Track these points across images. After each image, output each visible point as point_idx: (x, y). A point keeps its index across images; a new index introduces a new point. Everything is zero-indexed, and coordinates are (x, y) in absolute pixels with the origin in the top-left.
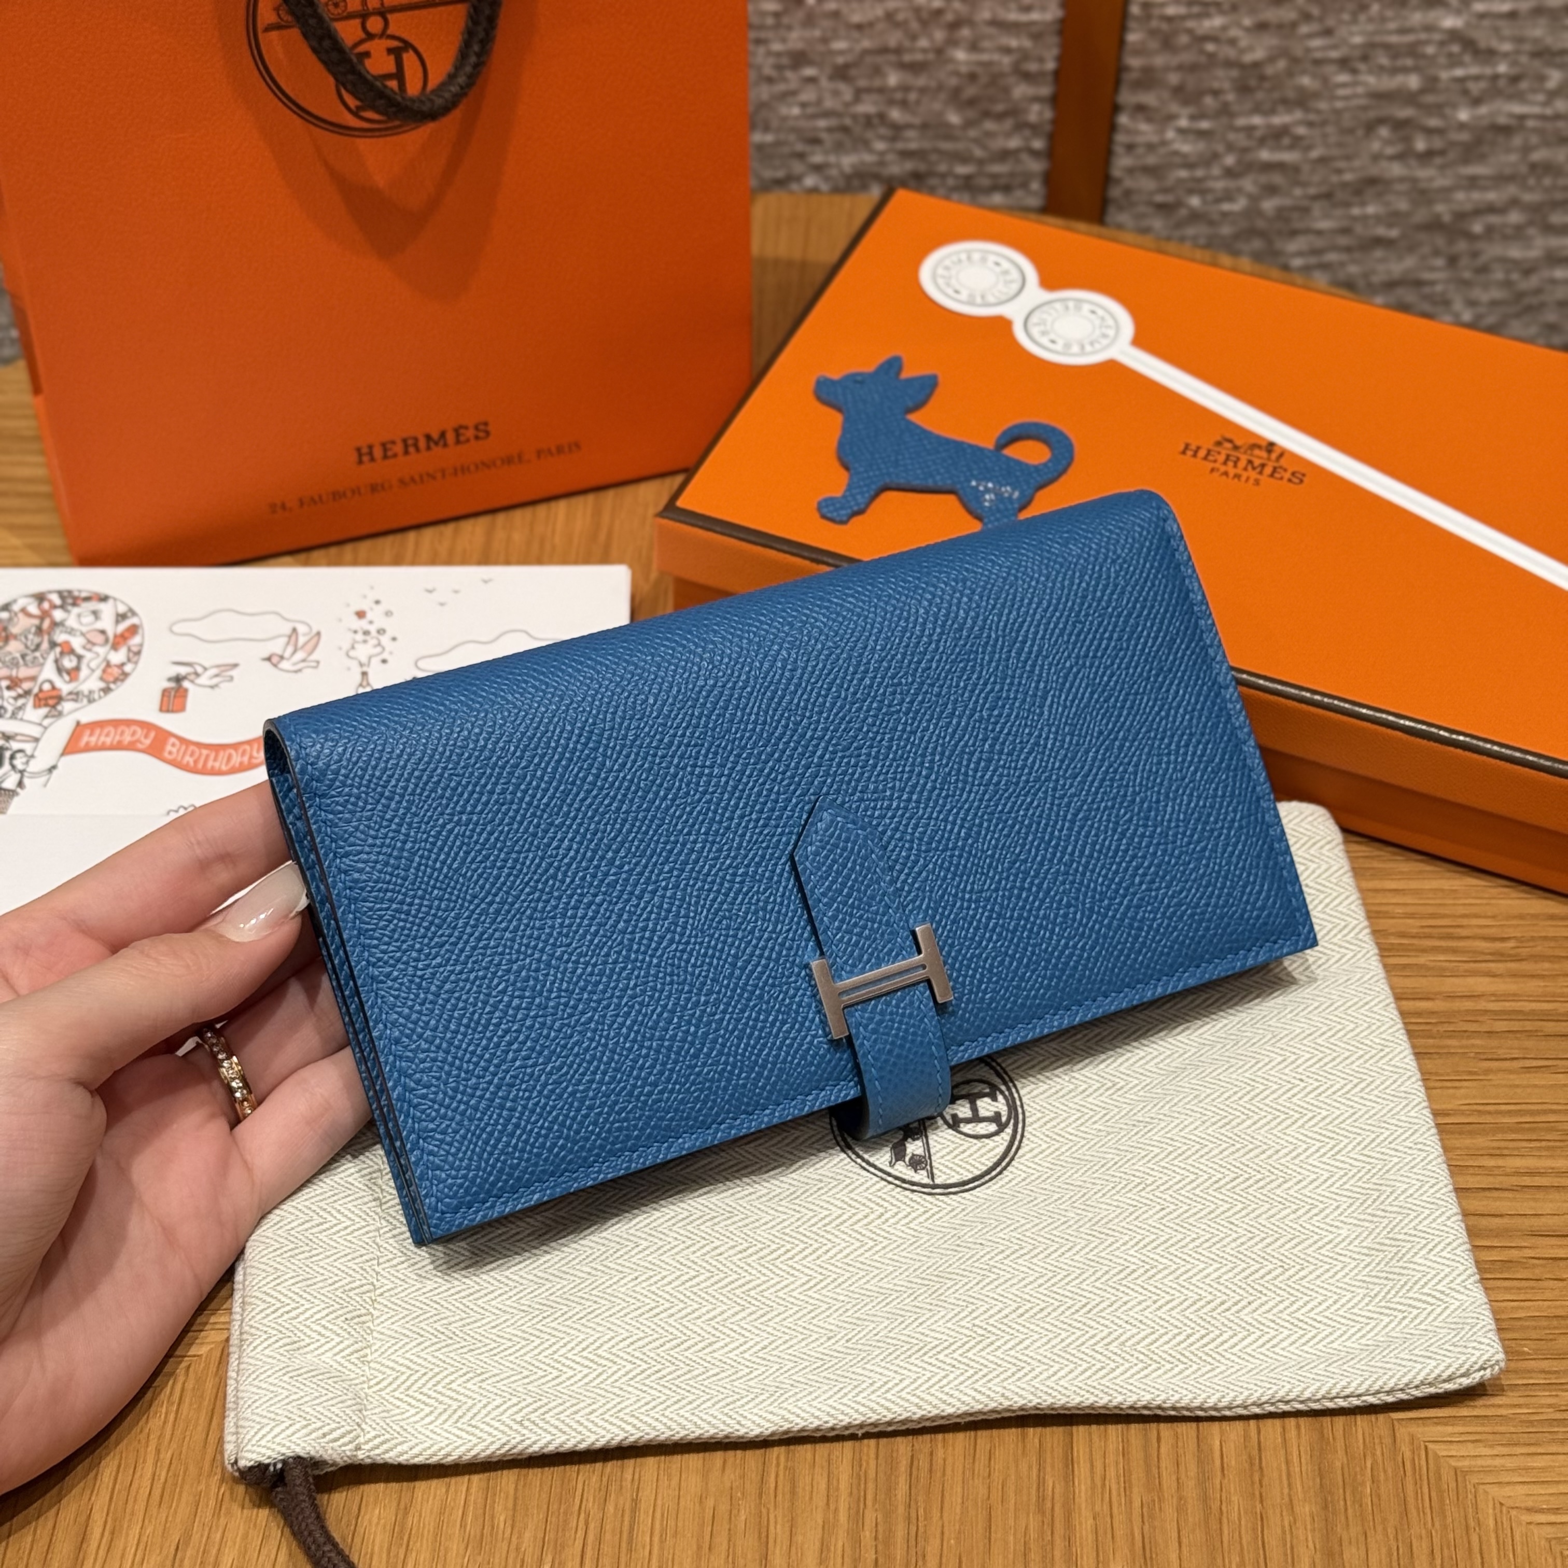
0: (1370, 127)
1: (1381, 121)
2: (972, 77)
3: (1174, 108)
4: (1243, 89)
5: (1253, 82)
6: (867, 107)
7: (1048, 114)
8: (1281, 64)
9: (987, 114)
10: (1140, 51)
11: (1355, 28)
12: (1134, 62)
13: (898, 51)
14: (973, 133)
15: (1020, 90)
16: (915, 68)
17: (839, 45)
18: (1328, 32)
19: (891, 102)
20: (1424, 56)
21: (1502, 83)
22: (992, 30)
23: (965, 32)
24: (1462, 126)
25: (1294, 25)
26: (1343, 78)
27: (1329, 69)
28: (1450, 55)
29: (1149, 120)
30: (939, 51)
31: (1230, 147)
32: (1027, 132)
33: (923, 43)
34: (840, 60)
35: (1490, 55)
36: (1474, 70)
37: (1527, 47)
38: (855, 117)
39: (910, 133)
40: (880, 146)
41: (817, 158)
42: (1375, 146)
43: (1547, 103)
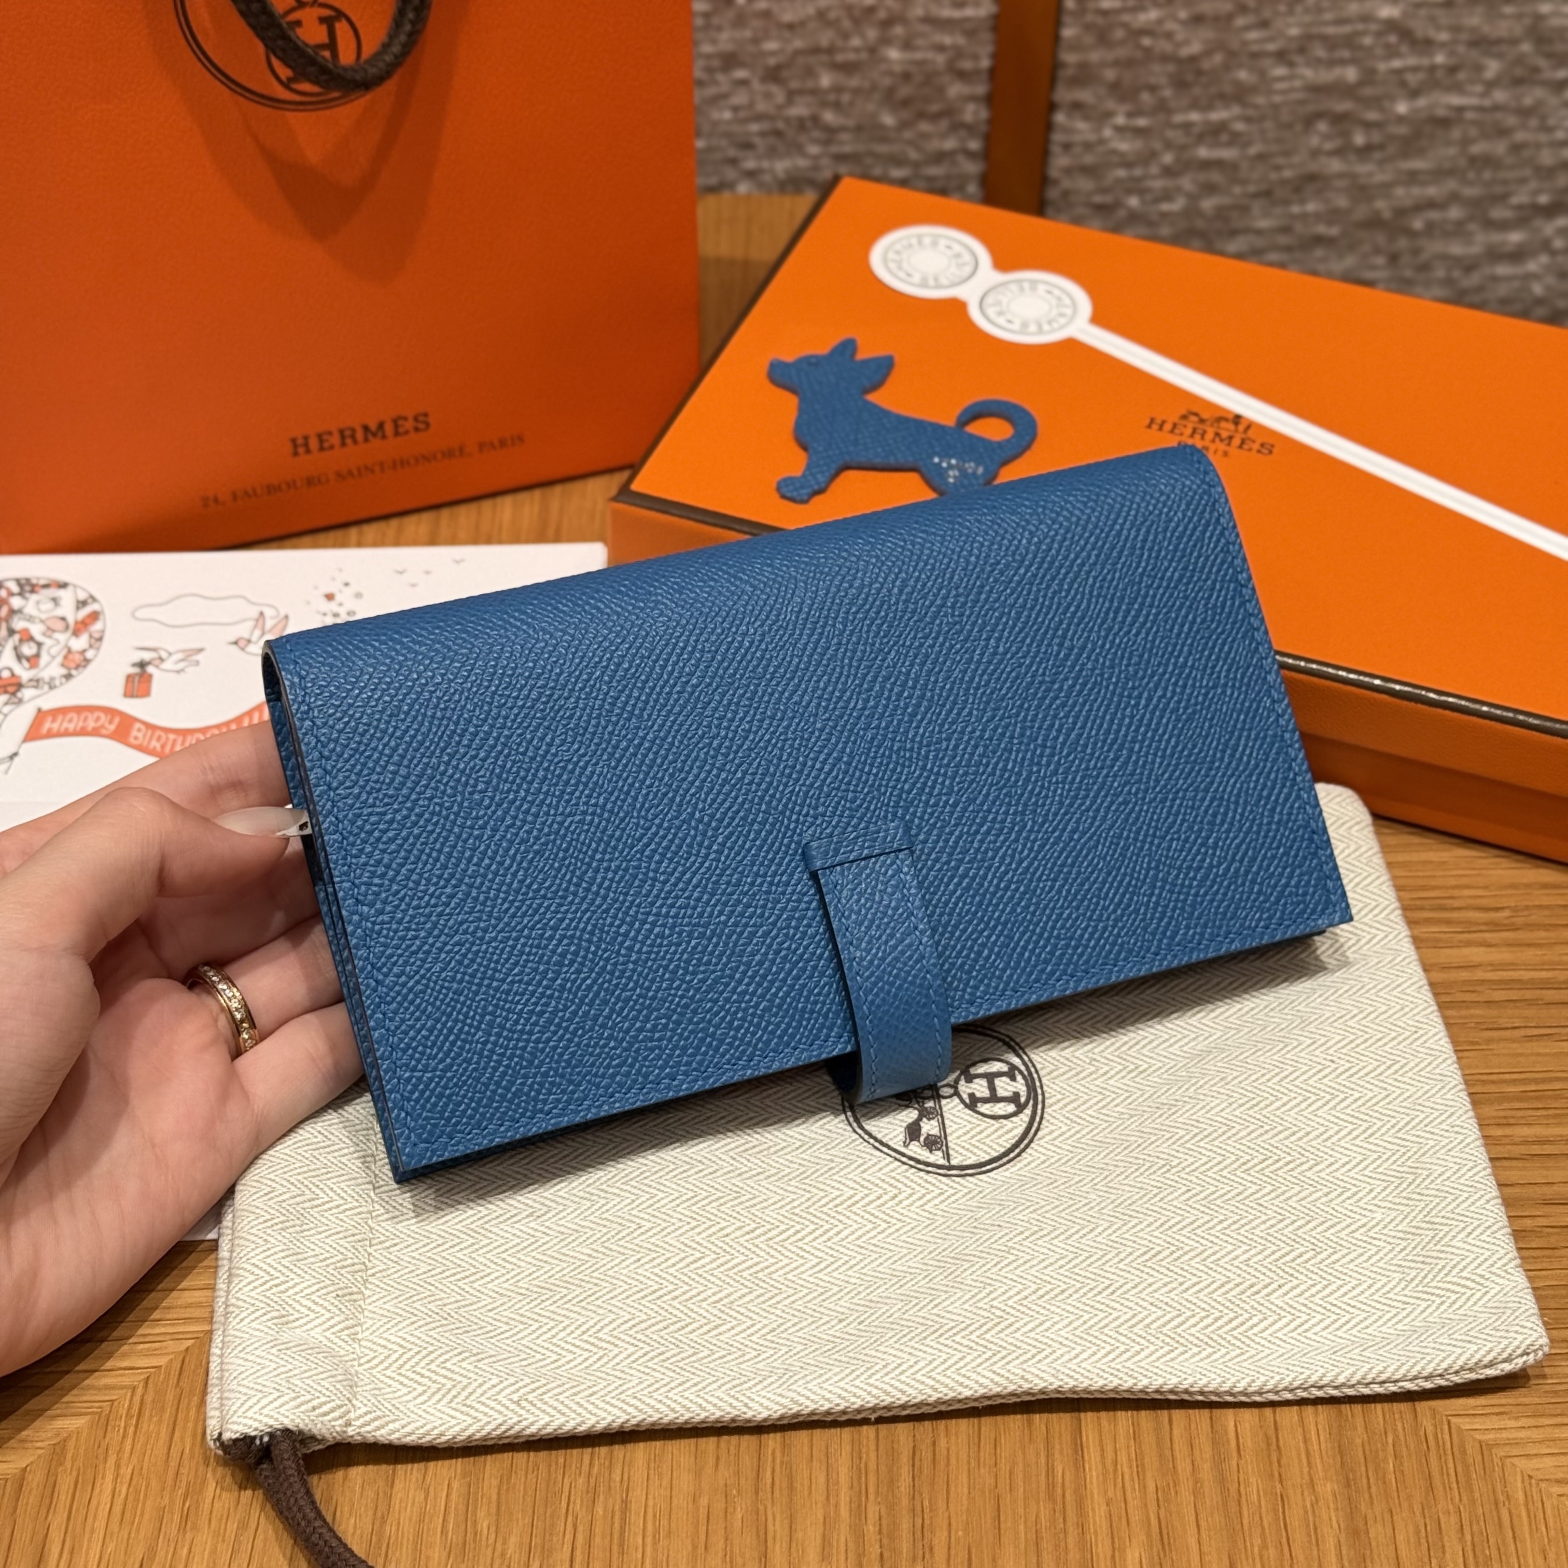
0: (1309, 121)
1: (1319, 115)
2: (906, 77)
3: (1110, 105)
4: (1180, 84)
5: (1189, 77)
6: (799, 110)
7: (984, 114)
8: (1218, 58)
9: (922, 115)
10: (1076, 46)
11: (1291, 20)
12: (1069, 58)
13: (831, 50)
14: (908, 134)
15: (955, 90)
16: (848, 68)
17: (771, 45)
18: (1264, 24)
19: (824, 104)
20: (1361, 48)
21: (1440, 74)
22: (925, 28)
23: (898, 30)
24: (1401, 119)
25: (1230, 17)
26: (1280, 71)
27: (1266, 62)
28: (1388, 46)
29: (1086, 118)
30: (872, 50)
31: (1168, 145)
32: (963, 133)
33: (856, 42)
34: (772, 61)
35: (1427, 45)
36: (1412, 61)
37: (1464, 36)
38: (787, 120)
39: (844, 136)
40: (814, 150)
41: (750, 164)
42: (1314, 141)
43: (1484, 95)
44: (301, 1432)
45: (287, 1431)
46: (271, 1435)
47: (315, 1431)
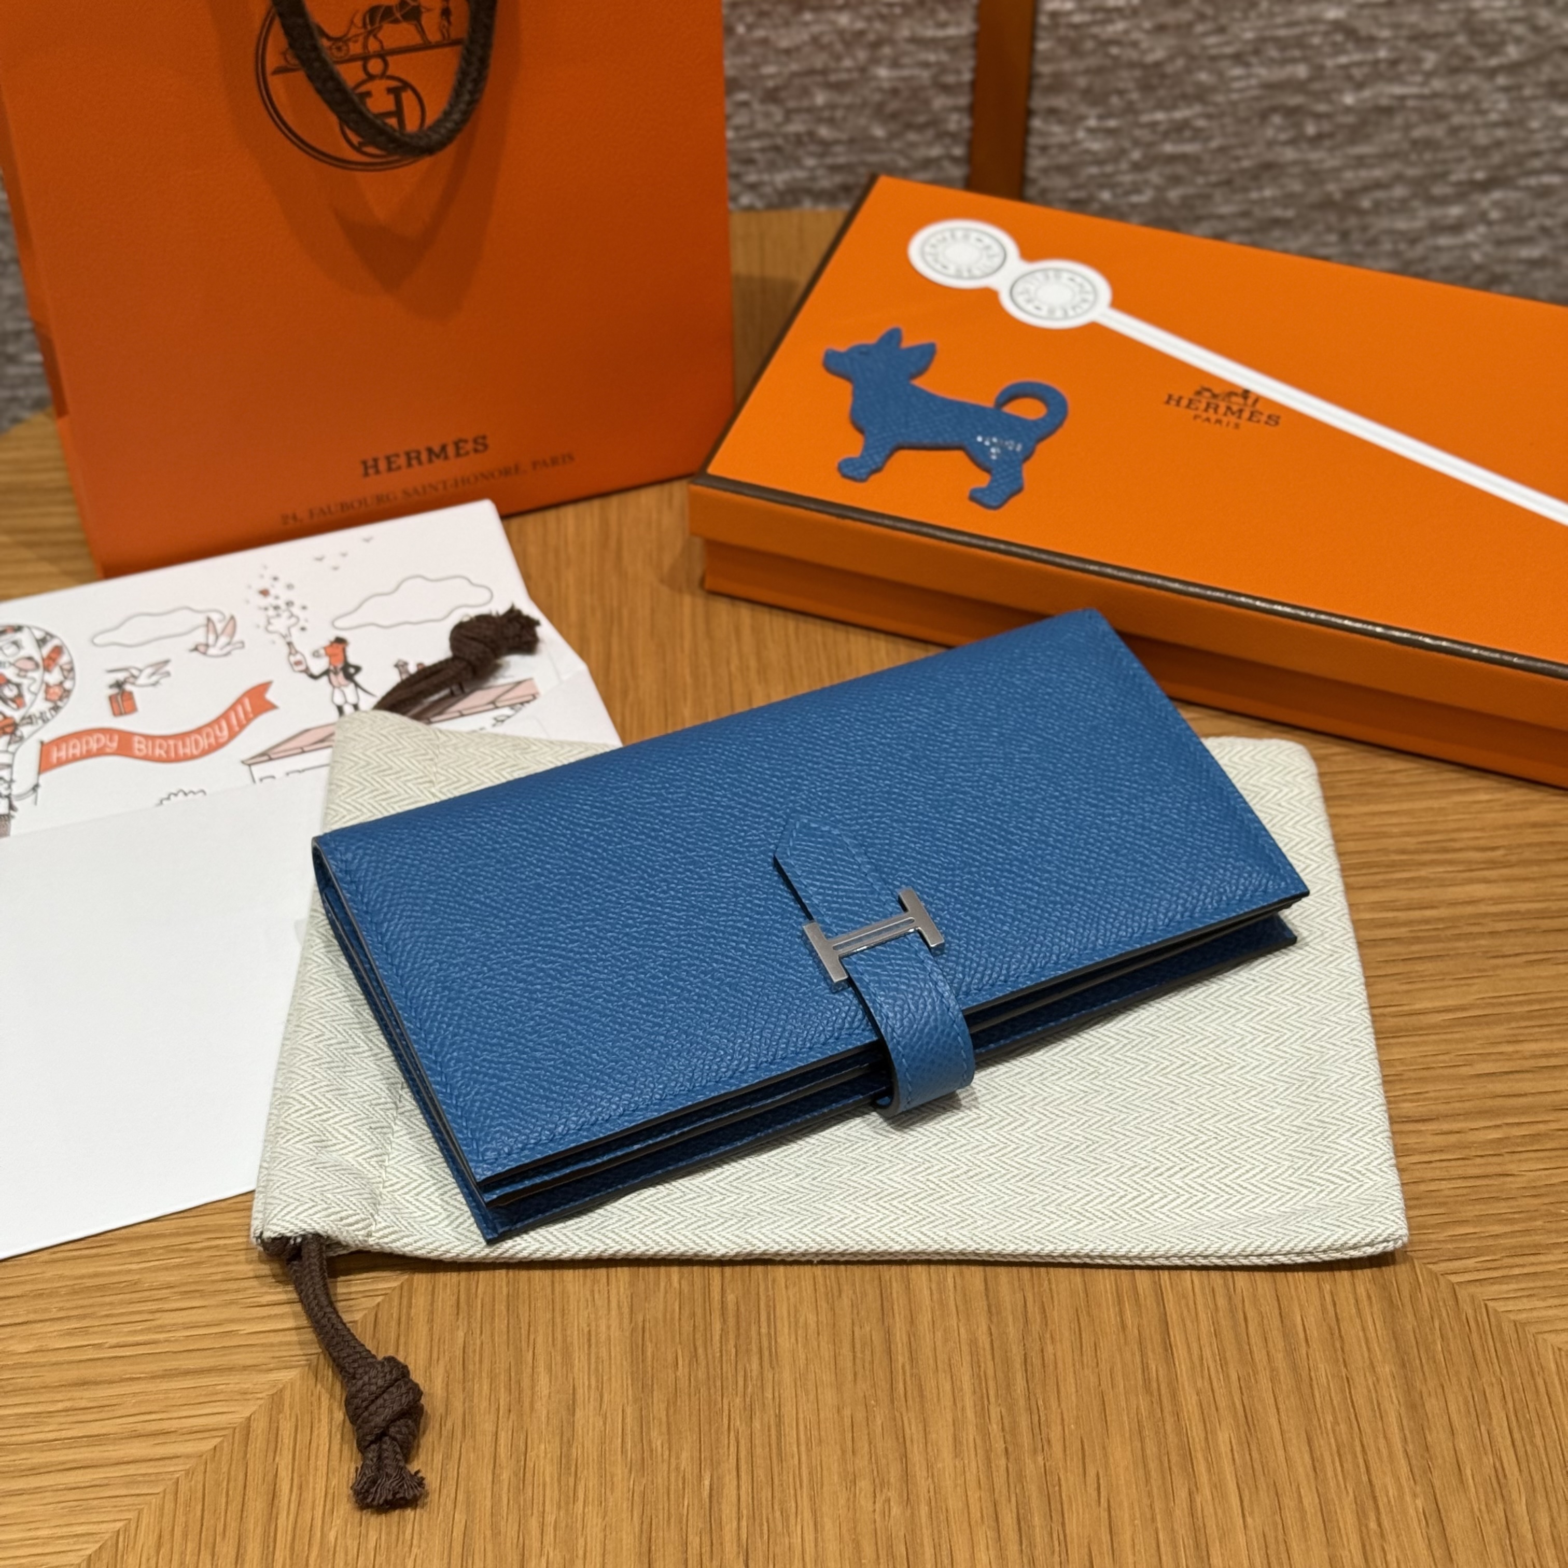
0: (1264, 116)
1: (1274, 109)
2: (895, 92)
3: (1083, 109)
4: (1146, 87)
5: (1155, 81)
6: (796, 127)
7: (967, 122)
8: (1180, 63)
9: (909, 126)
10: (1049, 58)
11: (1246, 25)
12: (1044, 69)
13: (824, 72)
14: (897, 145)
15: (940, 102)
16: (840, 87)
17: (770, 70)
18: (1221, 30)
19: (820, 120)
20: (1311, 47)
21: (1383, 67)
22: (911, 47)
23: (887, 50)
24: (1348, 110)
25: (1190, 25)
26: (1238, 71)
27: (1224, 64)
28: (1335, 44)
29: (1061, 122)
30: (863, 70)
31: (1136, 143)
32: (947, 141)
33: (847, 63)
34: (770, 84)
35: (1371, 42)
36: (1357, 57)
37: (1405, 32)
38: (786, 137)
39: (839, 149)
40: (810, 162)
41: (752, 178)
42: (1270, 133)
43: (1424, 84)
44: (328, 1237)
45: (317, 1236)
46: (304, 1237)
47: (341, 1238)
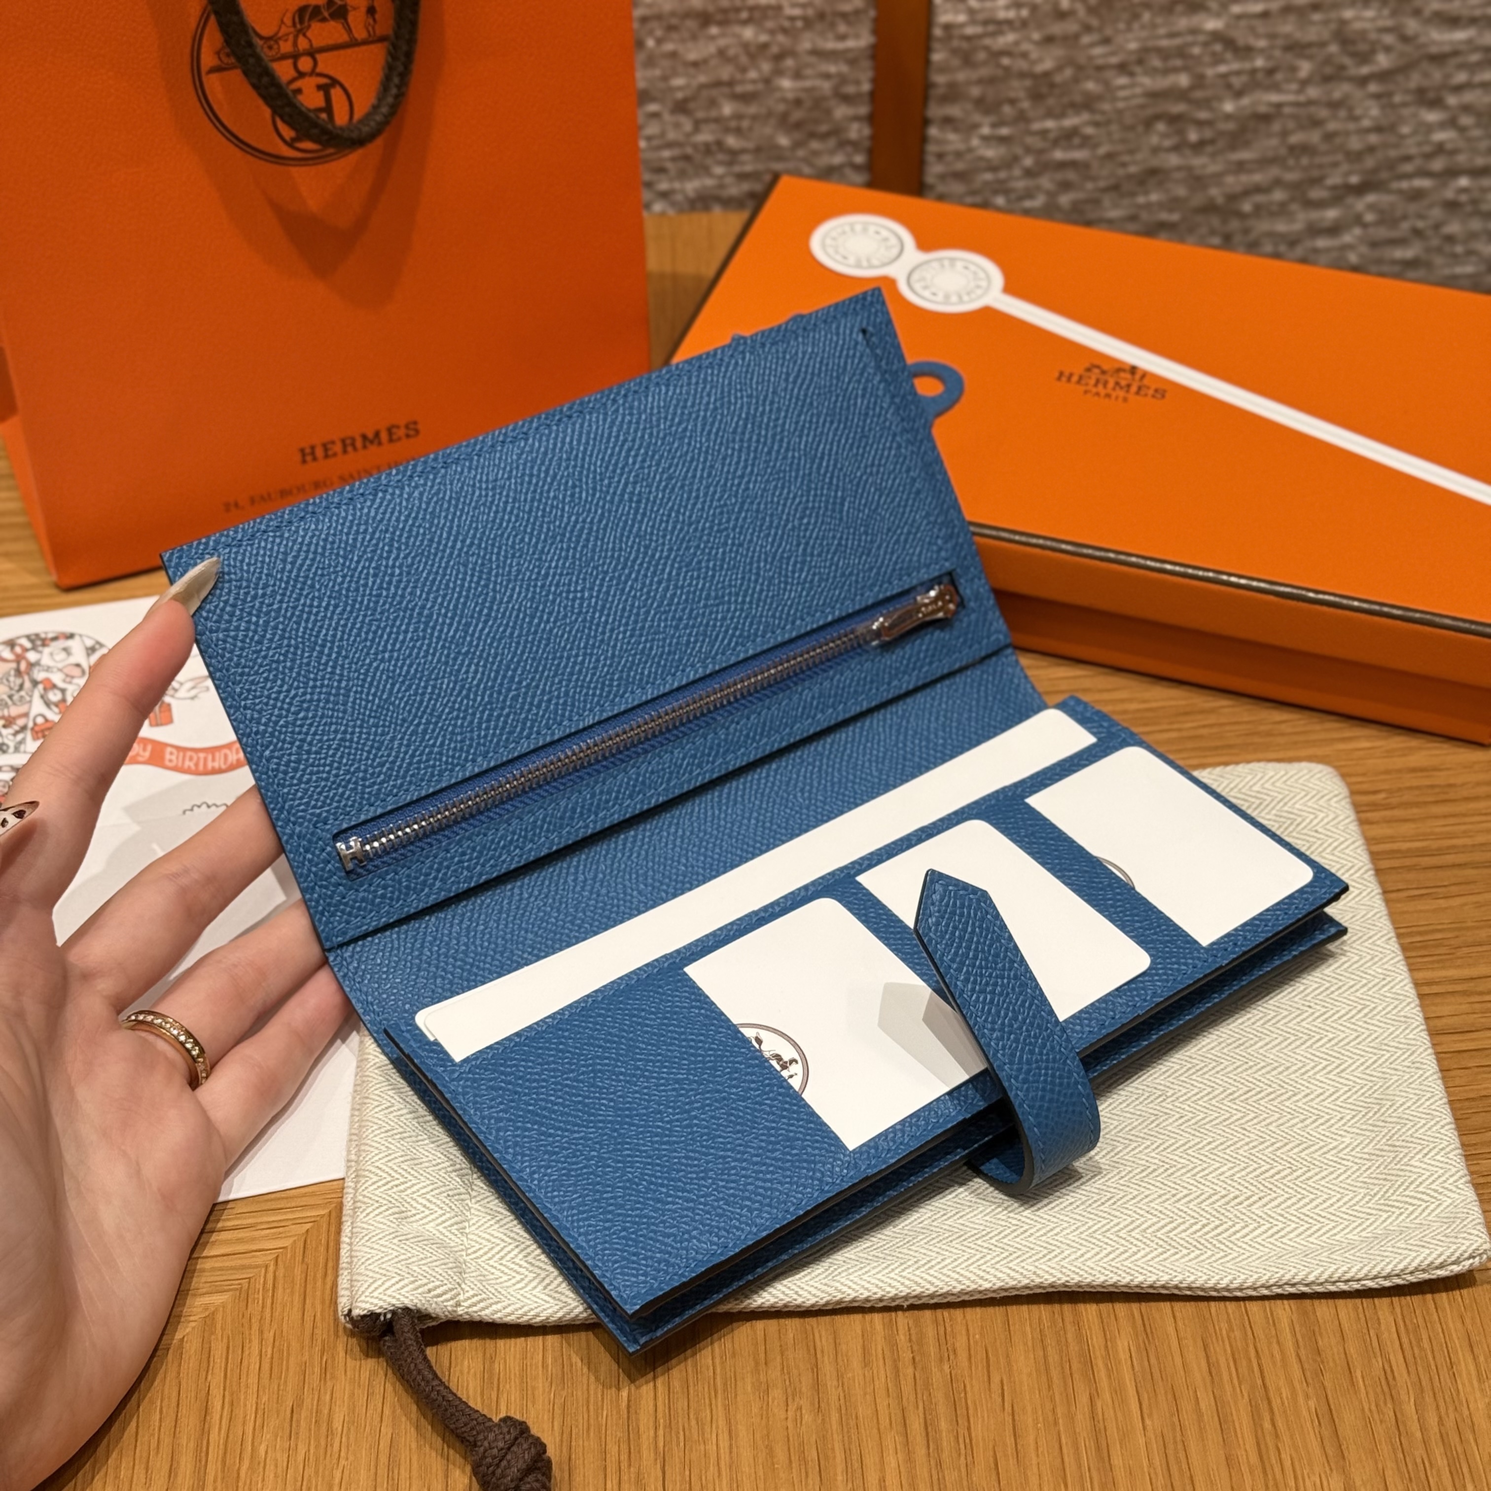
0: (1149, 123)
1: (1158, 117)
2: (798, 102)
3: (977, 117)
4: (1036, 97)
5: (1044, 90)
6: (705, 136)
7: (867, 131)
8: (1068, 73)
9: (812, 135)
10: (944, 69)
11: (1130, 36)
12: (939, 79)
13: (731, 83)
14: (801, 153)
15: (841, 112)
16: (746, 98)
17: (678, 82)
18: (1106, 41)
19: (727, 130)
20: (1191, 57)
21: (1260, 76)
22: (812, 59)
23: (789, 63)
24: (1228, 117)
25: (1076, 37)
26: (1122, 80)
27: (1109, 74)
28: (1214, 54)
29: (956, 130)
30: (767, 81)
31: (1028, 150)
32: (849, 149)
33: (753, 74)
34: (680, 95)
35: (1247, 52)
36: (1235, 66)
37: (1280, 42)
38: (695, 146)
39: (746, 157)
40: (719, 170)
41: (664, 186)
42: (1154, 140)
43: (1300, 91)
